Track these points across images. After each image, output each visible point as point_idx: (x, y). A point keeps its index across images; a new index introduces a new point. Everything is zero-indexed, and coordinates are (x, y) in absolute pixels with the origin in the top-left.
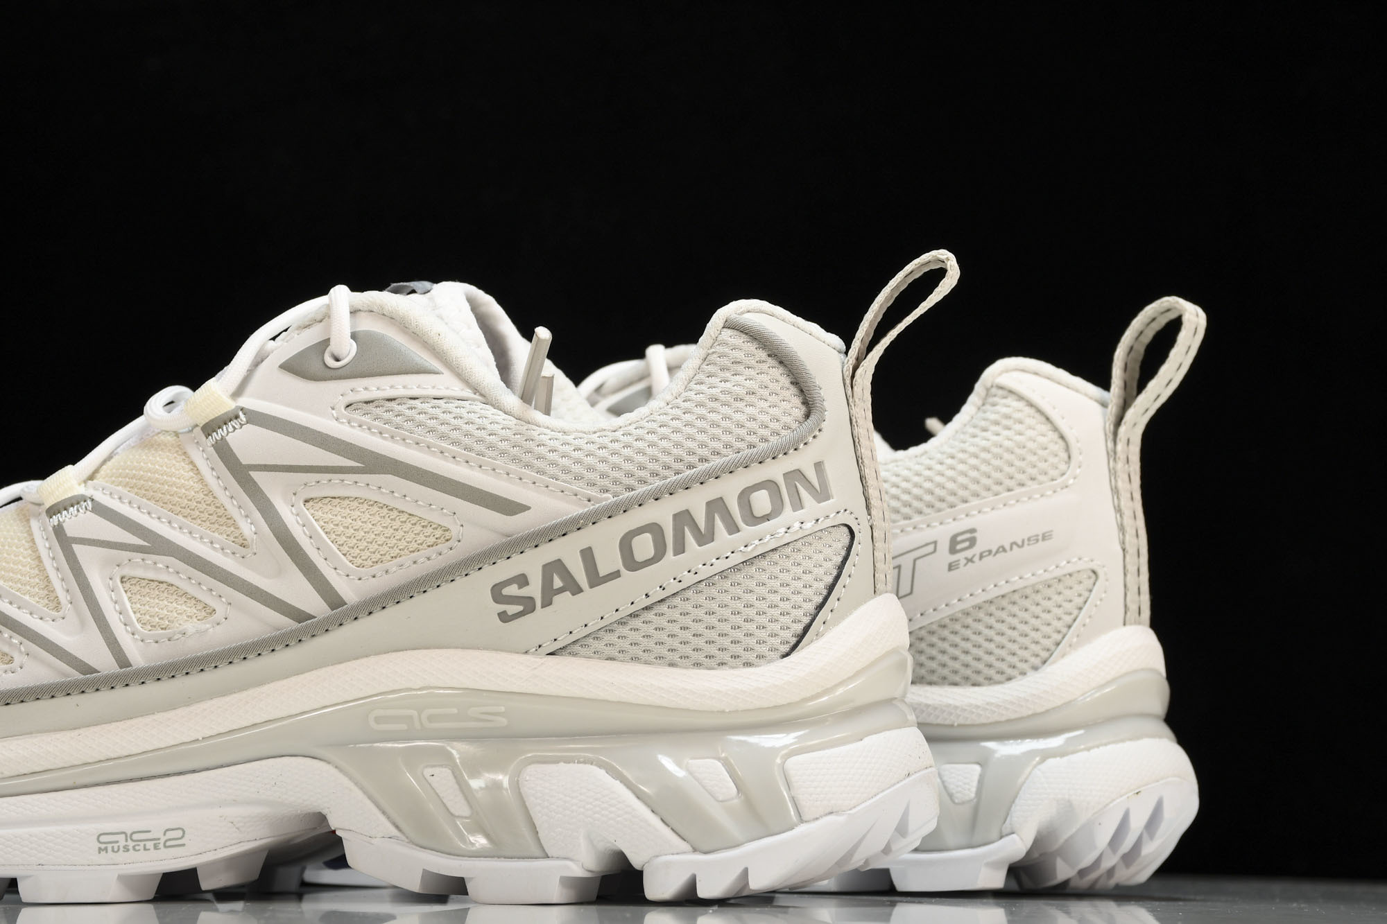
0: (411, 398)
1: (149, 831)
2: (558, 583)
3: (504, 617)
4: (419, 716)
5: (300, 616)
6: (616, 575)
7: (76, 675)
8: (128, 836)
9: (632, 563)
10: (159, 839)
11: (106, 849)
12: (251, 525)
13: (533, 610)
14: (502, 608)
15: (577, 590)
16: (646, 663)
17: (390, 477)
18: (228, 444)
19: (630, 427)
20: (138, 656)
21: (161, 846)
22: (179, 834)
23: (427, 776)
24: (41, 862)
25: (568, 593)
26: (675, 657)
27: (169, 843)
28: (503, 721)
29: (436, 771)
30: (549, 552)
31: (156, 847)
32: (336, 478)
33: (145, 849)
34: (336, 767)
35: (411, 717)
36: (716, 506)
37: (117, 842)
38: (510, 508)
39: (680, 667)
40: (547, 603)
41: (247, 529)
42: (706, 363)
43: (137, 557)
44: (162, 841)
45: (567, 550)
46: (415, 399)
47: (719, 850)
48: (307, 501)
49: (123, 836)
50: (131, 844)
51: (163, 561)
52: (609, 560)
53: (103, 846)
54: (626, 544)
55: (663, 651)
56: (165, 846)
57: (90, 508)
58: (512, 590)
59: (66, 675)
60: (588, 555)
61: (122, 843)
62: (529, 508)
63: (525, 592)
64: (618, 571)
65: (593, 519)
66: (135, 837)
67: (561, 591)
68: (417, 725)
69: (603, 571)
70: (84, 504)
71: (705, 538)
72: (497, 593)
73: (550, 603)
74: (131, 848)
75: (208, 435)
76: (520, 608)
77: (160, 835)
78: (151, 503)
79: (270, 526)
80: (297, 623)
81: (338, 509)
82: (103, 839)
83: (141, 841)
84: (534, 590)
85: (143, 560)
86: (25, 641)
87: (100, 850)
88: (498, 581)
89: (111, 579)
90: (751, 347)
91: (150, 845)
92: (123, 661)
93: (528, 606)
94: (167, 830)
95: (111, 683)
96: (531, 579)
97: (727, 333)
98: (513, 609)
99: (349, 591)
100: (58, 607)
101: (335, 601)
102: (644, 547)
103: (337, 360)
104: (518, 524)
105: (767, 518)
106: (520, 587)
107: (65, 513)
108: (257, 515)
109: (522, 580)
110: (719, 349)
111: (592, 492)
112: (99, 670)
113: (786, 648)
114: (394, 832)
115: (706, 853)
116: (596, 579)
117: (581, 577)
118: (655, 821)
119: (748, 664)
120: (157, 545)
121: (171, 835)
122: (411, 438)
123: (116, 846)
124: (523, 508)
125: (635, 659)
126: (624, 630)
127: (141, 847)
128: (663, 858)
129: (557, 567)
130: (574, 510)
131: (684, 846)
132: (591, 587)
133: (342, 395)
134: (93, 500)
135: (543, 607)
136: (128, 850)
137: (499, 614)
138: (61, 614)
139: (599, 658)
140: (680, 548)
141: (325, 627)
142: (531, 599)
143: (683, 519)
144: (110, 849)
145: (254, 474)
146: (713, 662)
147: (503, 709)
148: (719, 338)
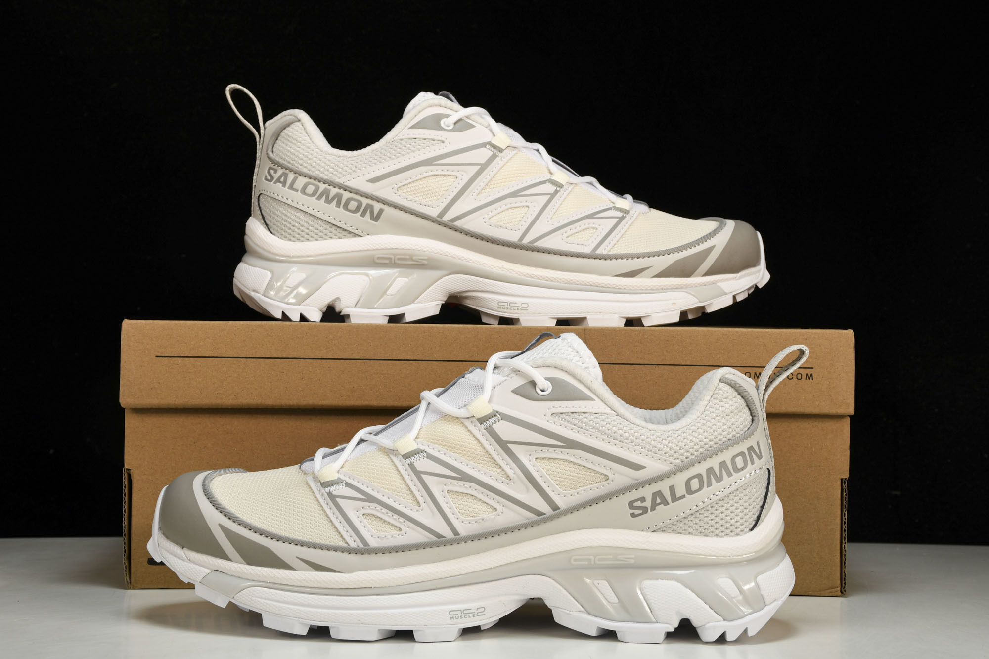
0: (583, 413)
1: (470, 609)
2: (658, 501)
3: (633, 515)
4: (595, 558)
5: (539, 513)
6: (683, 497)
7: (434, 539)
8: (462, 611)
9: (690, 491)
10: (474, 612)
11: (453, 618)
12: (511, 469)
13: (647, 512)
14: (632, 511)
15: (666, 503)
16: (695, 535)
17: (579, 451)
18: (494, 429)
19: (684, 429)
20: (463, 530)
21: (476, 615)
22: (482, 610)
23: (596, 584)
24: (427, 624)
25: (662, 505)
26: (707, 532)
27: (478, 614)
28: (633, 561)
29: (600, 582)
30: (655, 487)
31: (474, 616)
32: (551, 450)
33: (469, 617)
34: (553, 580)
35: (590, 559)
36: (723, 465)
37: (457, 614)
38: (637, 467)
39: (710, 537)
40: (653, 509)
41: (510, 472)
42: (712, 398)
43: (455, 482)
44: (476, 613)
45: (663, 487)
46: (585, 413)
47: (734, 620)
48: (536, 459)
49: (460, 612)
50: (463, 615)
51: (468, 484)
52: (681, 490)
53: (452, 616)
54: (688, 484)
55: (702, 530)
56: (477, 616)
57: (426, 456)
58: (638, 504)
59: (428, 538)
60: (672, 489)
61: (460, 615)
62: (646, 467)
63: (644, 505)
64: (684, 495)
65: (673, 473)
66: (465, 612)
67: (659, 504)
68: (593, 563)
69: (678, 496)
70: (422, 454)
71: (719, 479)
72: (631, 505)
73: (655, 509)
74: (463, 617)
75: (481, 423)
76: (641, 511)
77: (475, 610)
78: (455, 454)
79: (522, 471)
80: (537, 517)
81: (553, 464)
82: (452, 613)
83: (467, 613)
84: (648, 504)
85: (458, 483)
86: (406, 521)
87: (451, 618)
88: (631, 500)
89: (442, 491)
90: (731, 390)
91: (471, 615)
92: (456, 533)
93: (645, 510)
94: (478, 608)
95: (451, 542)
96: (647, 499)
97: (722, 385)
98: (637, 512)
99: (562, 503)
100: (419, 504)
101: (555, 507)
102: (695, 484)
103: (543, 391)
104: (641, 475)
105: (742, 469)
106: (642, 502)
107: (413, 458)
108: (514, 465)
109: (643, 499)
110: (718, 392)
111: (672, 459)
112: (445, 536)
113: (751, 526)
114: (582, 609)
115: (729, 621)
116: (675, 499)
117: (669, 498)
118: (707, 607)
119: (737, 535)
120: (465, 477)
121: (480, 610)
122: (588, 433)
123: (457, 616)
124: (643, 467)
125: (690, 533)
126: (686, 521)
127: (468, 616)
128: (711, 624)
129: (659, 494)
130: (665, 468)
131: (720, 618)
132: (672, 502)
133: (549, 409)
134: (426, 452)
135: (651, 511)
136: (462, 618)
137: (631, 514)
138: (421, 508)
139: (675, 533)
140: (709, 485)
141: (551, 518)
142: (646, 507)
143: (710, 470)
144: (455, 618)
145: (509, 445)
146: (723, 534)
147: (633, 556)
148: (718, 387)
